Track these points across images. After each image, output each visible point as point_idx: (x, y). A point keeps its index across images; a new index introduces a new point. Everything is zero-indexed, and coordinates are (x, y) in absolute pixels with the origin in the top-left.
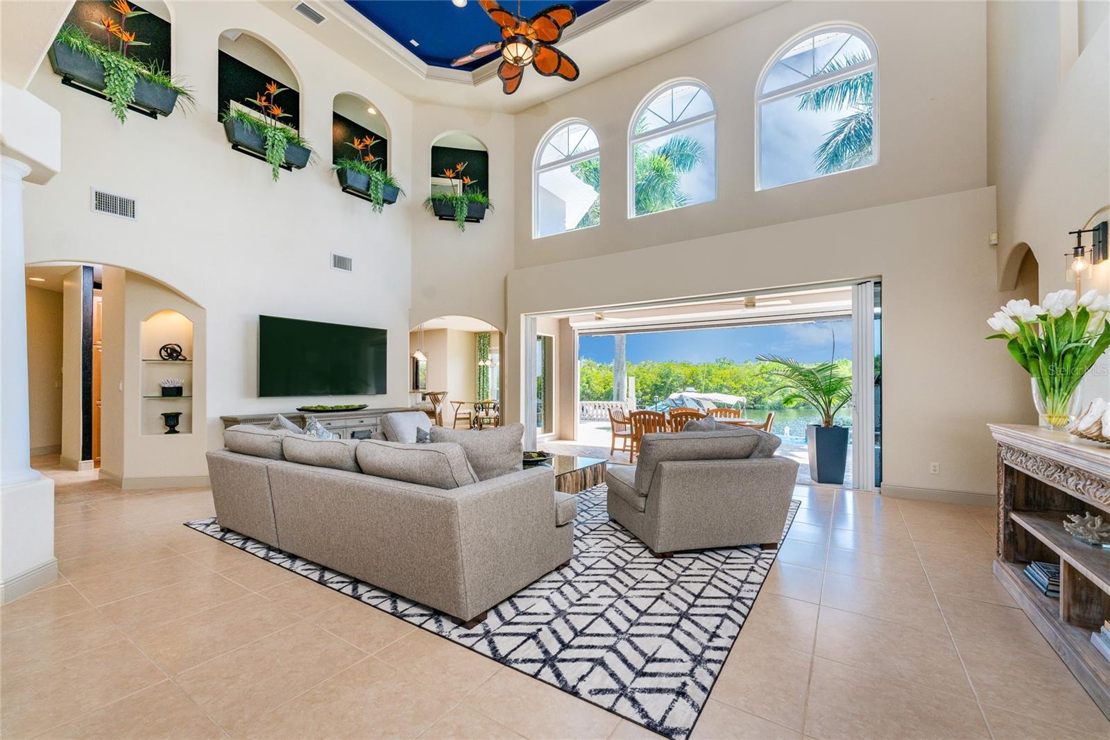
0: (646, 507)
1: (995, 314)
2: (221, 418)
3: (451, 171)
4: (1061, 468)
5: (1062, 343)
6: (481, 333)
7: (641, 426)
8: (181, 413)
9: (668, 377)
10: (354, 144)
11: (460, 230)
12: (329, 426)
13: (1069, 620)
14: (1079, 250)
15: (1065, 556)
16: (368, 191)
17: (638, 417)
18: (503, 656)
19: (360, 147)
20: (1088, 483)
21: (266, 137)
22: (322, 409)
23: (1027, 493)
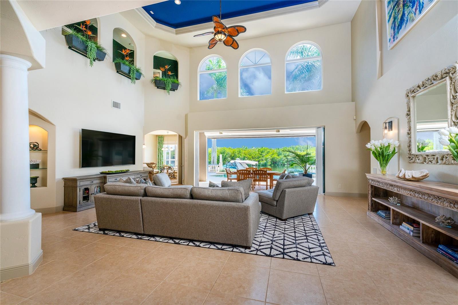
0: (277, 205)
1: (368, 143)
2: (63, 178)
3: (163, 68)
4: (392, 185)
5: (386, 153)
6: (160, 135)
7: (239, 175)
8: (39, 177)
9: (224, 154)
10: (122, 52)
11: (168, 94)
12: (116, 180)
13: (393, 223)
14: (386, 128)
15: (392, 207)
16: (130, 74)
17: (240, 172)
18: (269, 254)
19: (125, 54)
20: (401, 189)
21: (87, 46)
22: (112, 173)
23: (375, 192)
